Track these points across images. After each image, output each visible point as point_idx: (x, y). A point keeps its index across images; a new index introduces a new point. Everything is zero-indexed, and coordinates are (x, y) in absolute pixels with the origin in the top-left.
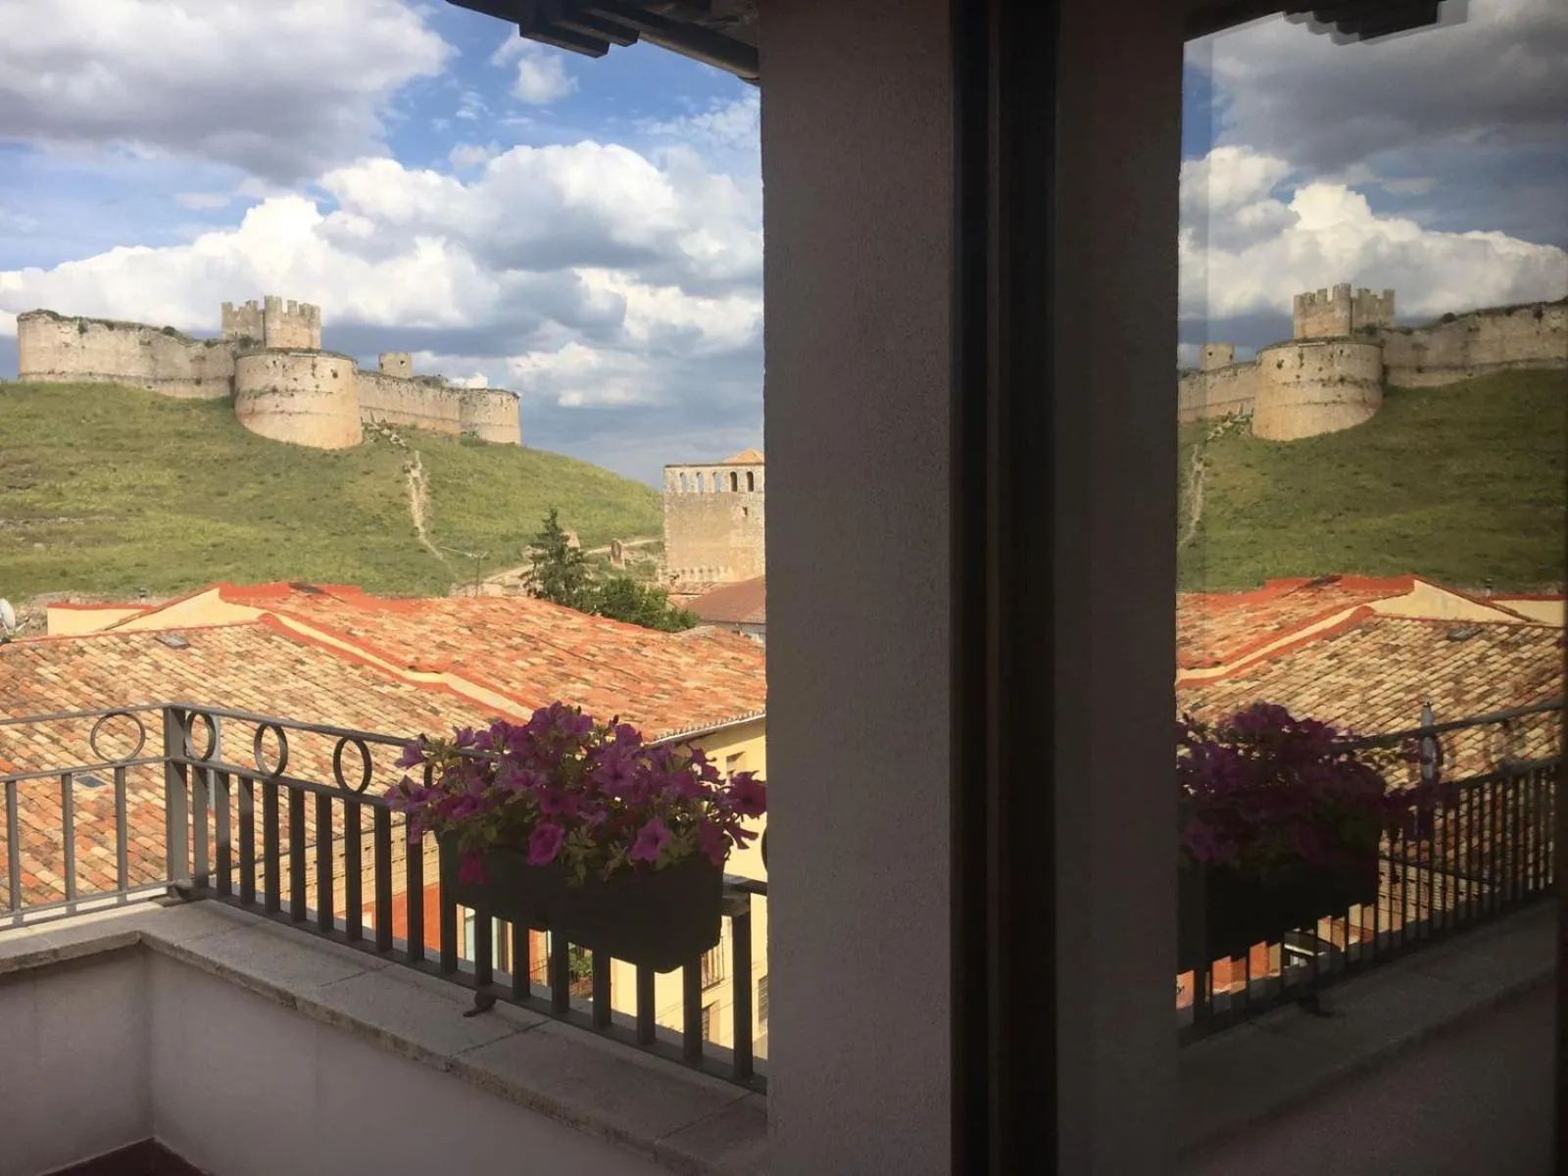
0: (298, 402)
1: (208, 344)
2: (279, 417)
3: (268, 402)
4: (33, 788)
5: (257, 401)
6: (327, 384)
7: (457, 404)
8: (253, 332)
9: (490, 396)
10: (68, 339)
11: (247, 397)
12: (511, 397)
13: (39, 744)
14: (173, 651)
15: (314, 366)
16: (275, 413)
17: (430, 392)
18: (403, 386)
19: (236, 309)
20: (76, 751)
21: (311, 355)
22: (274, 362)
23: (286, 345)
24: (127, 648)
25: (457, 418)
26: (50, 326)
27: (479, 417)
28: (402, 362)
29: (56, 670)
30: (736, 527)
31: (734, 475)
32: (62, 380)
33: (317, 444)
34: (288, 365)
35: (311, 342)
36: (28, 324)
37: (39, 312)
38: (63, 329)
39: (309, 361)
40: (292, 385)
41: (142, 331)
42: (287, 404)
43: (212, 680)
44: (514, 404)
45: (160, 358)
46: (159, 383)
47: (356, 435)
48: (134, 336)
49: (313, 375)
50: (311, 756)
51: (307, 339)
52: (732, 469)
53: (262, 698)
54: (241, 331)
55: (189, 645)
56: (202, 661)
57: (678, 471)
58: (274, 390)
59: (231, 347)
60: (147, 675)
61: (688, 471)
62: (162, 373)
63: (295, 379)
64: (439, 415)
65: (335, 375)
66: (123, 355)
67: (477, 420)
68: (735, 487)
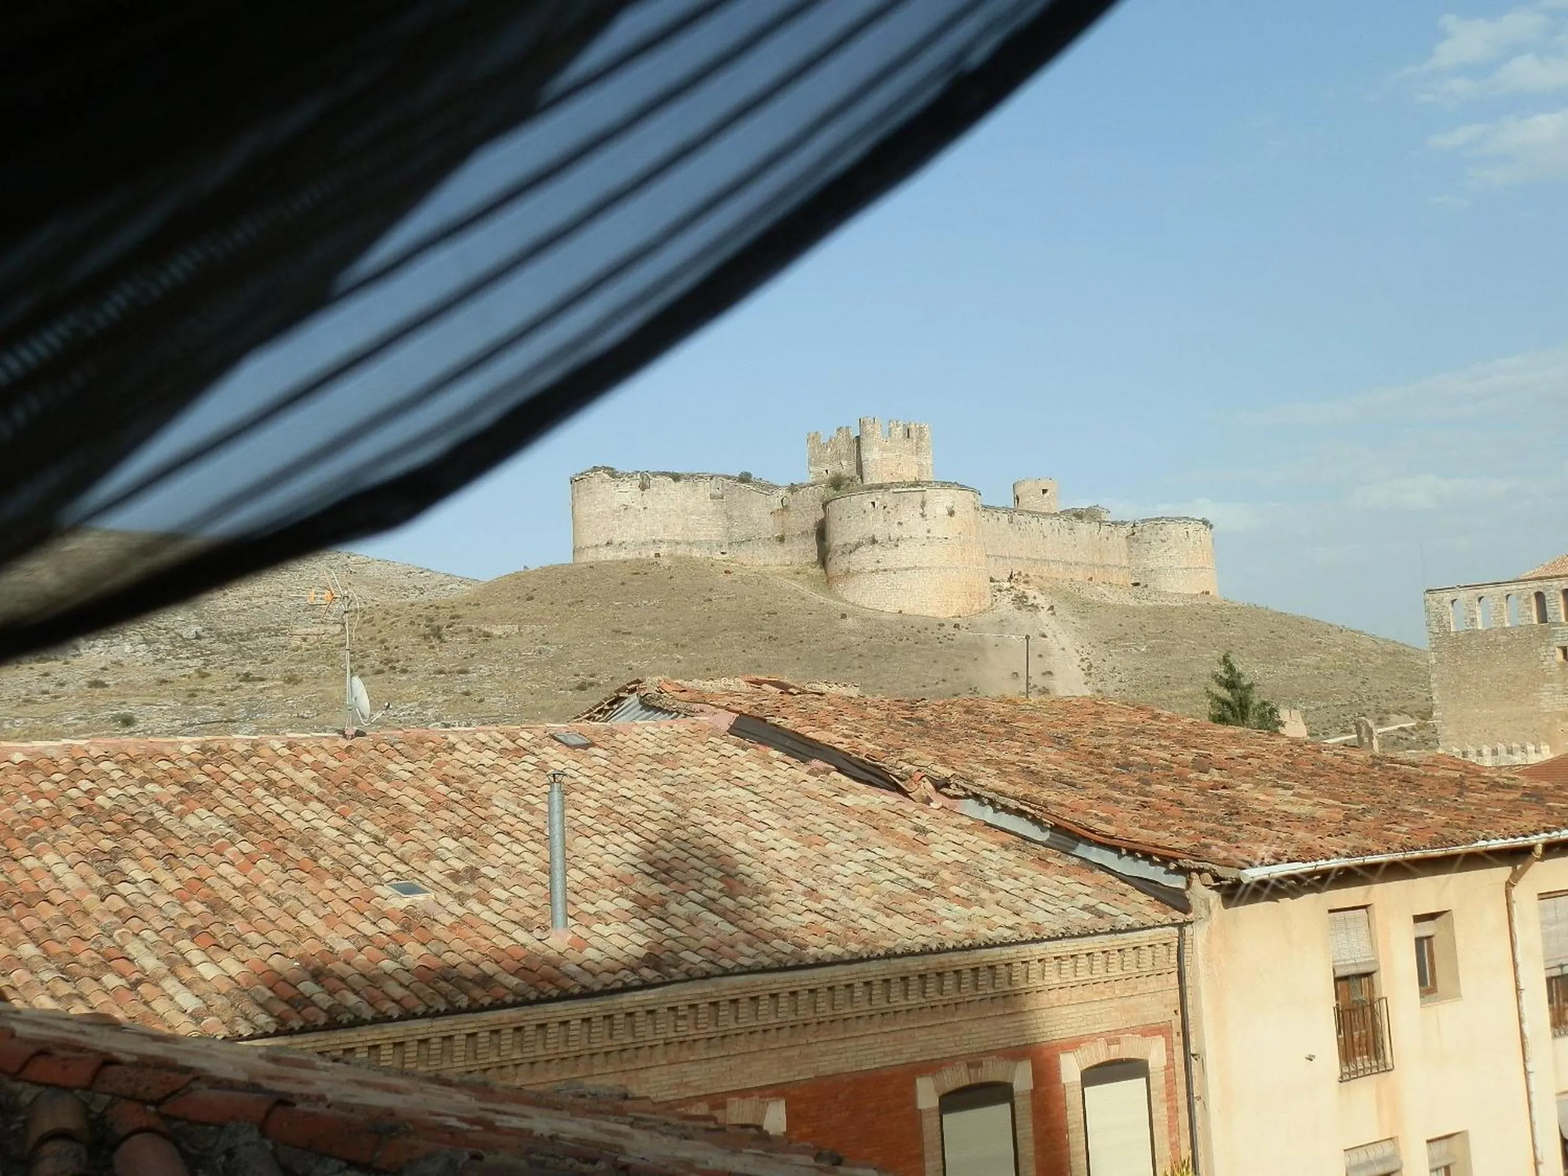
0: (905, 555)
1: (793, 488)
2: (879, 577)
3: (865, 558)
4: (333, 891)
5: (853, 556)
6: (941, 527)
7: (1124, 542)
8: (847, 468)
9: (1171, 526)
10: (626, 499)
11: (839, 553)
12: (1201, 525)
13: (358, 844)
14: (570, 752)
15: (923, 504)
16: (877, 571)
17: (1084, 528)
18: (1046, 522)
19: (824, 440)
20: (403, 854)
21: (920, 488)
22: (873, 503)
23: (888, 480)
24: (511, 746)
25: (1125, 563)
26: (607, 486)
27: (1156, 559)
28: (1045, 491)
29: (412, 767)
30: (1550, 680)
31: (1539, 596)
32: (623, 555)
33: (930, 612)
34: (890, 505)
35: (920, 472)
36: (583, 485)
37: (595, 469)
38: (621, 488)
39: (918, 497)
40: (896, 531)
41: (713, 481)
42: (890, 557)
43: (613, 785)
44: (1205, 534)
45: (736, 513)
46: (735, 546)
47: (982, 595)
48: (705, 489)
49: (923, 515)
50: (720, 874)
51: (916, 468)
52: (1536, 586)
53: (672, 806)
54: (834, 468)
55: (593, 745)
56: (604, 763)
57: (1448, 597)
58: (874, 541)
59: (821, 490)
60: (526, 776)
61: (1463, 596)
62: (738, 533)
63: (900, 524)
64: (1097, 560)
65: (951, 513)
66: (692, 514)
67: (1151, 565)
68: (1543, 617)
